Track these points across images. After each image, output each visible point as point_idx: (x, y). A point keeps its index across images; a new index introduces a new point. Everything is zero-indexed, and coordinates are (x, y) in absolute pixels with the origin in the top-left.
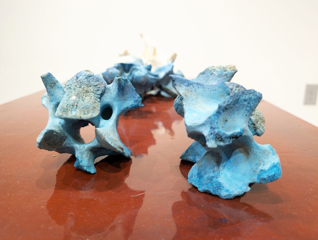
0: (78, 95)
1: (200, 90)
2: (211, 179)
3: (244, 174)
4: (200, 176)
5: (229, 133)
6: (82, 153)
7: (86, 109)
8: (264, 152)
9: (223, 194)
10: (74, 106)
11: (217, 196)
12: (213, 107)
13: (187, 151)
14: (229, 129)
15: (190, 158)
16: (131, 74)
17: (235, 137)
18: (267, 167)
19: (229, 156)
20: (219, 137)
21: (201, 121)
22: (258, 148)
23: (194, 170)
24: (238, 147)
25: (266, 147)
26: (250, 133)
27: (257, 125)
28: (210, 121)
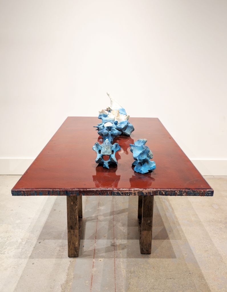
0: (106, 149)
1: (137, 148)
2: (139, 169)
3: (147, 168)
4: (137, 169)
5: (142, 159)
6: (106, 163)
7: (109, 152)
8: (152, 163)
9: (142, 173)
10: (106, 152)
11: (141, 173)
12: (141, 152)
13: (134, 162)
14: (143, 158)
15: (135, 164)
16: (112, 131)
17: (144, 160)
18: (152, 167)
19: (144, 164)
20: (140, 160)
21: (137, 156)
22: (150, 162)
23: (135, 168)
24: (145, 162)
25: (153, 162)
26: (148, 158)
27: (151, 156)
28: (138, 156)
